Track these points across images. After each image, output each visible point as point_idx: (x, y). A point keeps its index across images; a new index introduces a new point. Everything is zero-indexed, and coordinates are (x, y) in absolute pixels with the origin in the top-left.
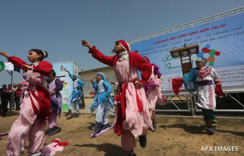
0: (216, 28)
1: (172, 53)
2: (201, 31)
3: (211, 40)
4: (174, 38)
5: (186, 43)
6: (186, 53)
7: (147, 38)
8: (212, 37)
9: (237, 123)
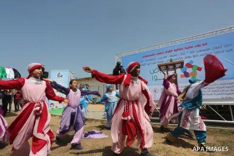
0: (199, 46)
1: (159, 67)
2: (186, 48)
3: (194, 56)
4: (161, 53)
5: (173, 58)
6: (171, 67)
7: (137, 52)
8: (195, 54)
9: (216, 132)
